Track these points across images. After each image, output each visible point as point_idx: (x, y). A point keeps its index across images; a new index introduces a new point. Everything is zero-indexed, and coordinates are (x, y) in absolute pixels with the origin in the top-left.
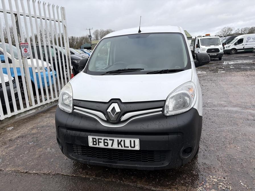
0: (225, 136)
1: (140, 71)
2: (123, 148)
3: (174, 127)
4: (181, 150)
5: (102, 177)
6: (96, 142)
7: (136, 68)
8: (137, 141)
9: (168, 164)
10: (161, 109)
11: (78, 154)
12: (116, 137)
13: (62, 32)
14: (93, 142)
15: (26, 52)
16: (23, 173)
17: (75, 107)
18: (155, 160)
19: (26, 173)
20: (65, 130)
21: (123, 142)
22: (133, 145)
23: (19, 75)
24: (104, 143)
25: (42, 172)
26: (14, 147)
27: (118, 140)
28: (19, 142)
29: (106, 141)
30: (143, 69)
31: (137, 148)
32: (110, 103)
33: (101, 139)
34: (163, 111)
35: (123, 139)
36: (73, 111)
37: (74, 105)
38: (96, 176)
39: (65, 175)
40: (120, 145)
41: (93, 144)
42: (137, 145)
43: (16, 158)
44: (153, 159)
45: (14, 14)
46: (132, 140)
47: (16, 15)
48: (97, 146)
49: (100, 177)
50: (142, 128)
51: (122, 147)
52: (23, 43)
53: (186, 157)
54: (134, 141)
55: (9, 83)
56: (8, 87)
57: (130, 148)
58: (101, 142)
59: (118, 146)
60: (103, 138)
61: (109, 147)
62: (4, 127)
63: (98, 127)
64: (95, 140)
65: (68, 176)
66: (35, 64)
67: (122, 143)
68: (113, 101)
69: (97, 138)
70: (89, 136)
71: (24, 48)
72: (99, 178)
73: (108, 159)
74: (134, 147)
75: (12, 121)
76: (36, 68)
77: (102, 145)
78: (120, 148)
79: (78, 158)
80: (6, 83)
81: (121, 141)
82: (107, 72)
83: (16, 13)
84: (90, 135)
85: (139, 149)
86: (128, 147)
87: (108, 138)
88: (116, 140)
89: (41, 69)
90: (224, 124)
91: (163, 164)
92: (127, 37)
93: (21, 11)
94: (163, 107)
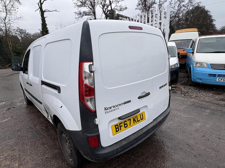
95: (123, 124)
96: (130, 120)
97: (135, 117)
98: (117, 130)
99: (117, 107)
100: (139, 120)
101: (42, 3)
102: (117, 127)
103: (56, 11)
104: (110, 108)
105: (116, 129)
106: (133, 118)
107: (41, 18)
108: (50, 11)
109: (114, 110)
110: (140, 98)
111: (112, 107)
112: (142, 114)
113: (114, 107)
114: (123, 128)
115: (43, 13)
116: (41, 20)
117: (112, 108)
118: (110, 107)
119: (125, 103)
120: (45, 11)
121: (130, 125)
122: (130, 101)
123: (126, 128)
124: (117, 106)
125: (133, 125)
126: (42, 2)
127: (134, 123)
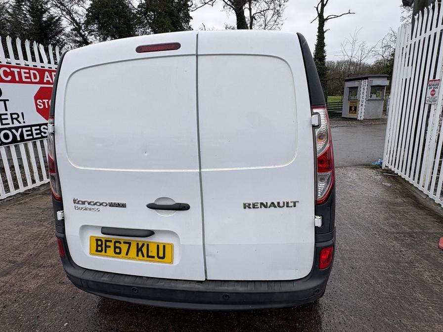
95: (112, 245)
96: (130, 244)
97: (143, 245)
98: (99, 248)
99: (96, 207)
100: (153, 257)
101: (326, 5)
102: (99, 243)
103: (349, 13)
104: (83, 203)
105: (98, 246)
106: (138, 244)
107: (318, 34)
108: (338, 16)
109: (90, 209)
110: (152, 206)
111: (86, 203)
112: (164, 247)
113: (89, 203)
114: (110, 251)
115: (324, 22)
116: (317, 38)
117: (87, 205)
118: (83, 201)
119: (112, 205)
120: (327, 19)
121: (127, 254)
122: (124, 206)
123: (118, 255)
124: (94, 204)
125: (133, 259)
126: (325, 3)
127: (138, 256)
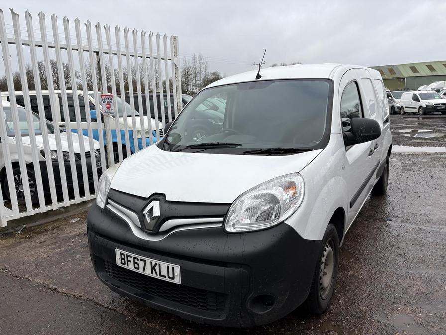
0: (407, 285)
1: (235, 147)
2: (158, 277)
3: (234, 254)
4: (248, 298)
5: (145, 318)
6: (124, 259)
7: (228, 142)
8: (177, 269)
9: (224, 318)
10: (221, 219)
11: (110, 275)
12: (149, 257)
13: (170, 75)
14: (122, 259)
15: (108, 108)
16: (51, 289)
17: (109, 201)
18: (209, 307)
19: (55, 289)
20: (93, 234)
21: (157, 266)
22: (171, 275)
23: (115, 140)
24: (135, 263)
25: (72, 292)
26: (62, 249)
27: (151, 263)
28: (73, 242)
29: (136, 261)
30: (241, 145)
31: (177, 280)
32: (150, 200)
33: (131, 257)
34: (223, 223)
35: (158, 262)
36: (105, 206)
37: (108, 198)
38: (137, 315)
39: (99, 304)
40: (154, 271)
41: (122, 263)
42: (177, 275)
43: (55, 266)
44: (205, 305)
45: (94, 52)
46: (171, 266)
47: (97, 53)
48: (126, 266)
49: (142, 317)
50: (185, 249)
51: (157, 275)
52: (105, 95)
53: (261, 313)
54: (173, 268)
55: (90, 154)
56: (88, 159)
57: (167, 279)
58: (130, 261)
59: (152, 273)
60: (133, 255)
61: (141, 271)
62: (68, 217)
63: (128, 236)
64: (123, 256)
65: (102, 305)
66: (138, 125)
67: (157, 268)
68: (157, 196)
69: (126, 253)
70: (116, 249)
71: (106, 102)
72: (140, 319)
73: (144, 290)
74: (173, 278)
75: (81, 209)
76: (138, 131)
77: (131, 267)
78: (154, 275)
79: (107, 281)
80: (86, 152)
81: (156, 264)
82: (188, 147)
83: (97, 51)
84: (119, 248)
85: (180, 283)
86: (165, 277)
87: (139, 257)
88: (149, 260)
89: (147, 132)
90: (423, 263)
91: (219, 315)
92: (235, 86)
93: (105, 47)
94: (225, 216)
